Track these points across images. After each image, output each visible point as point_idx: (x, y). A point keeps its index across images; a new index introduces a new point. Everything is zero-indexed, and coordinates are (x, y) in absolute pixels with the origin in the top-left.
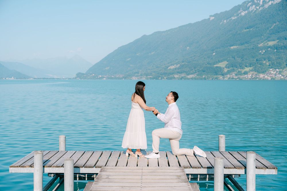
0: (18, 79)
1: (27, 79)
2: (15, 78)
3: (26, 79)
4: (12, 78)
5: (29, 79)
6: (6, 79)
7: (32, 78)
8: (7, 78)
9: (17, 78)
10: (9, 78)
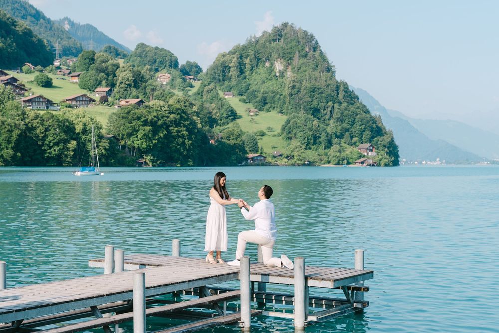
0: (450, 163)
1: (475, 163)
2: (444, 161)
3: (470, 164)
4: (435, 161)
5: (477, 165)
6: (420, 163)
7: (486, 160)
8: (424, 162)
9: (447, 163)
10: (428, 163)
